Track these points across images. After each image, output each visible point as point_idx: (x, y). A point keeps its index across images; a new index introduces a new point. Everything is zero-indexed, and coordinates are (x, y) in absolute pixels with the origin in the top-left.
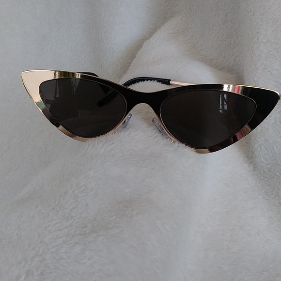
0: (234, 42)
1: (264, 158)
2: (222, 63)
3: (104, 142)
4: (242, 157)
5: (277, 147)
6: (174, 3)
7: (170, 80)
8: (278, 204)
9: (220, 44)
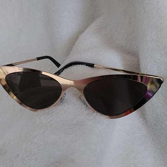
0: (136, 36)
1: (152, 116)
2: (129, 49)
3: (47, 114)
4: (139, 114)
5: (159, 110)
6: (99, 9)
7: (94, 64)
8: (160, 148)
9: (127, 37)
